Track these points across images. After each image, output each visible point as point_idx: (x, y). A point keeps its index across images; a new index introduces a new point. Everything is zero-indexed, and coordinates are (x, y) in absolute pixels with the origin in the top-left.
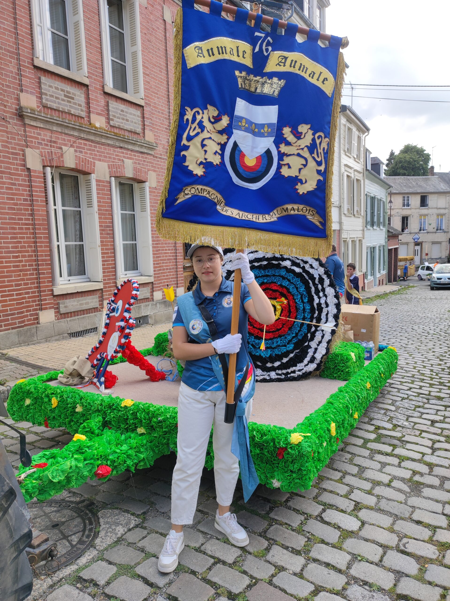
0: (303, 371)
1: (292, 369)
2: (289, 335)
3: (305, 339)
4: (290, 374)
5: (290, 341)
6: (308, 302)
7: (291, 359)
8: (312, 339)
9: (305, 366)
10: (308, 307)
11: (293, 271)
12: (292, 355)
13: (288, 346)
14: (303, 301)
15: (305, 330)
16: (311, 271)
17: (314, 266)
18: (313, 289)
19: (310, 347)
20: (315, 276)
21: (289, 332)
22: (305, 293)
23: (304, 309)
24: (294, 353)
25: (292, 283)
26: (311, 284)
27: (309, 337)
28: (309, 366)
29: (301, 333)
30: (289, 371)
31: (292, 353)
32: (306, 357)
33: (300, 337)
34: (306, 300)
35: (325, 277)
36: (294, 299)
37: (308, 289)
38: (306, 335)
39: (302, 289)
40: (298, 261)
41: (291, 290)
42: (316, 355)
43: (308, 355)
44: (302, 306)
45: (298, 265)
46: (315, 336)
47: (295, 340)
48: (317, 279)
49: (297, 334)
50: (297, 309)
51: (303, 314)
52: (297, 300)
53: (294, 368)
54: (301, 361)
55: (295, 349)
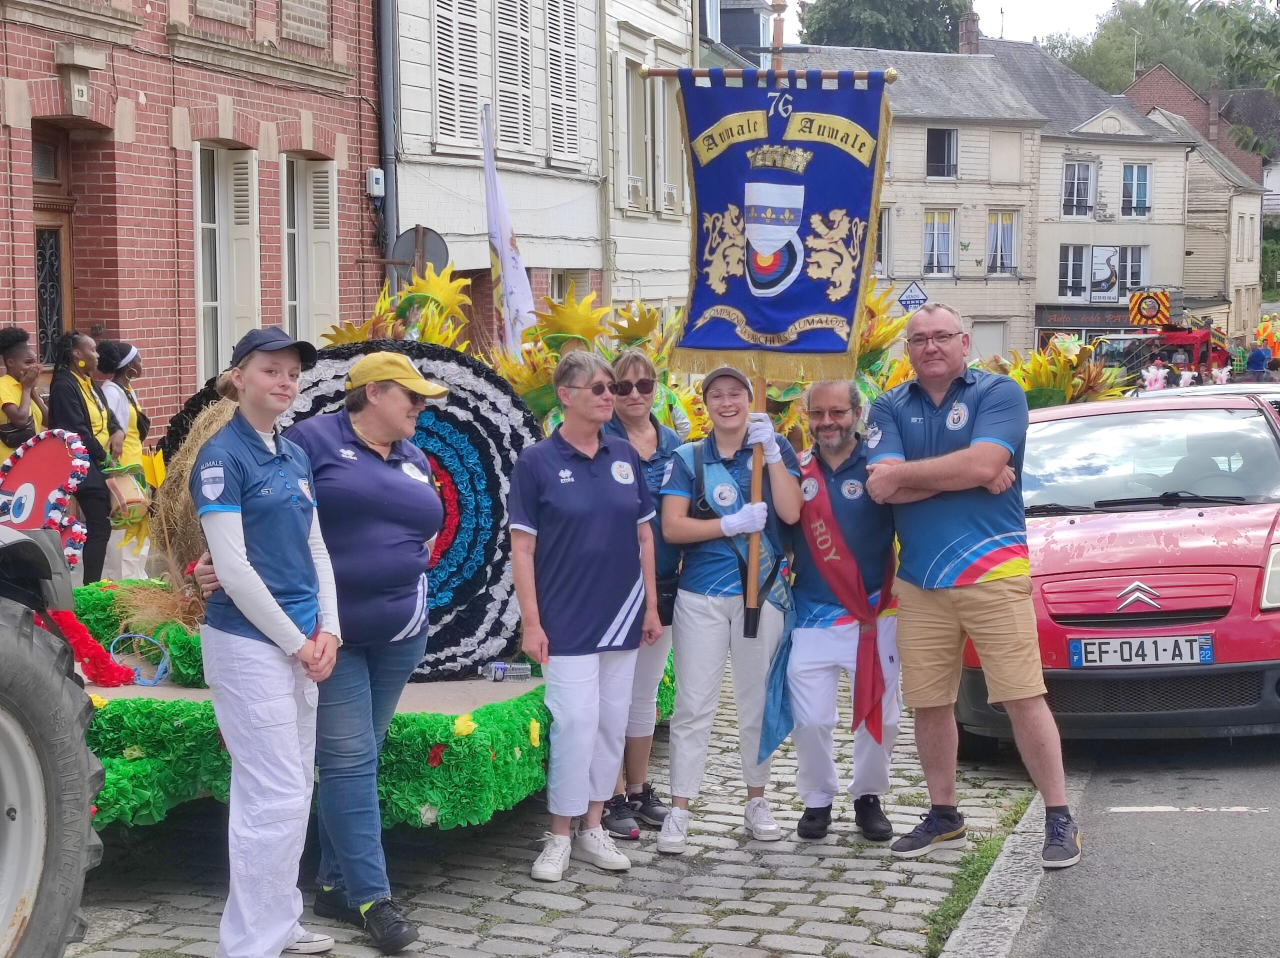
0: (476, 657)
1: (448, 652)
2: (442, 568)
3: (479, 578)
4: (443, 663)
5: (445, 583)
6: (486, 490)
7: (446, 627)
8: (496, 578)
9: (479, 643)
10: (486, 503)
11: (452, 418)
12: (448, 618)
13: (440, 595)
14: (474, 489)
15: (479, 558)
16: (493, 417)
17: (499, 405)
18: (498, 462)
19: (491, 599)
20: (502, 430)
21: (443, 562)
22: (478, 469)
23: (477, 508)
24: (454, 613)
25: (448, 445)
26: (493, 450)
27: (489, 576)
28: (488, 643)
29: (469, 564)
30: (442, 655)
31: (449, 612)
32: (481, 622)
33: (467, 575)
34: (481, 486)
35: (525, 432)
36: (453, 482)
37: (486, 460)
38: (482, 570)
39: (473, 460)
40: (463, 395)
41: (447, 462)
42: (505, 618)
43: (487, 618)
44: (471, 499)
45: (462, 404)
46: (502, 572)
47: (456, 582)
48: (508, 435)
49: (460, 567)
50: (461, 507)
51: (475, 520)
52: (460, 487)
53: (453, 649)
54: (471, 633)
55: (455, 602)
